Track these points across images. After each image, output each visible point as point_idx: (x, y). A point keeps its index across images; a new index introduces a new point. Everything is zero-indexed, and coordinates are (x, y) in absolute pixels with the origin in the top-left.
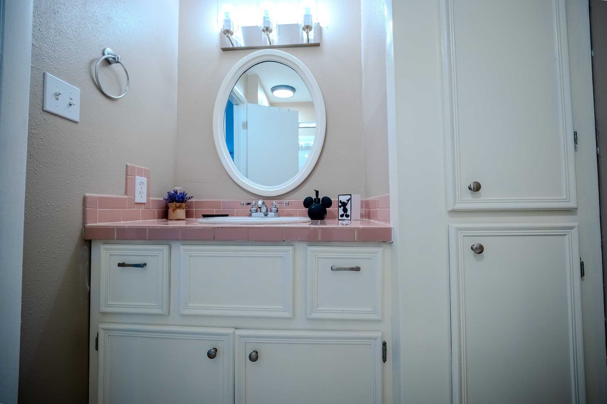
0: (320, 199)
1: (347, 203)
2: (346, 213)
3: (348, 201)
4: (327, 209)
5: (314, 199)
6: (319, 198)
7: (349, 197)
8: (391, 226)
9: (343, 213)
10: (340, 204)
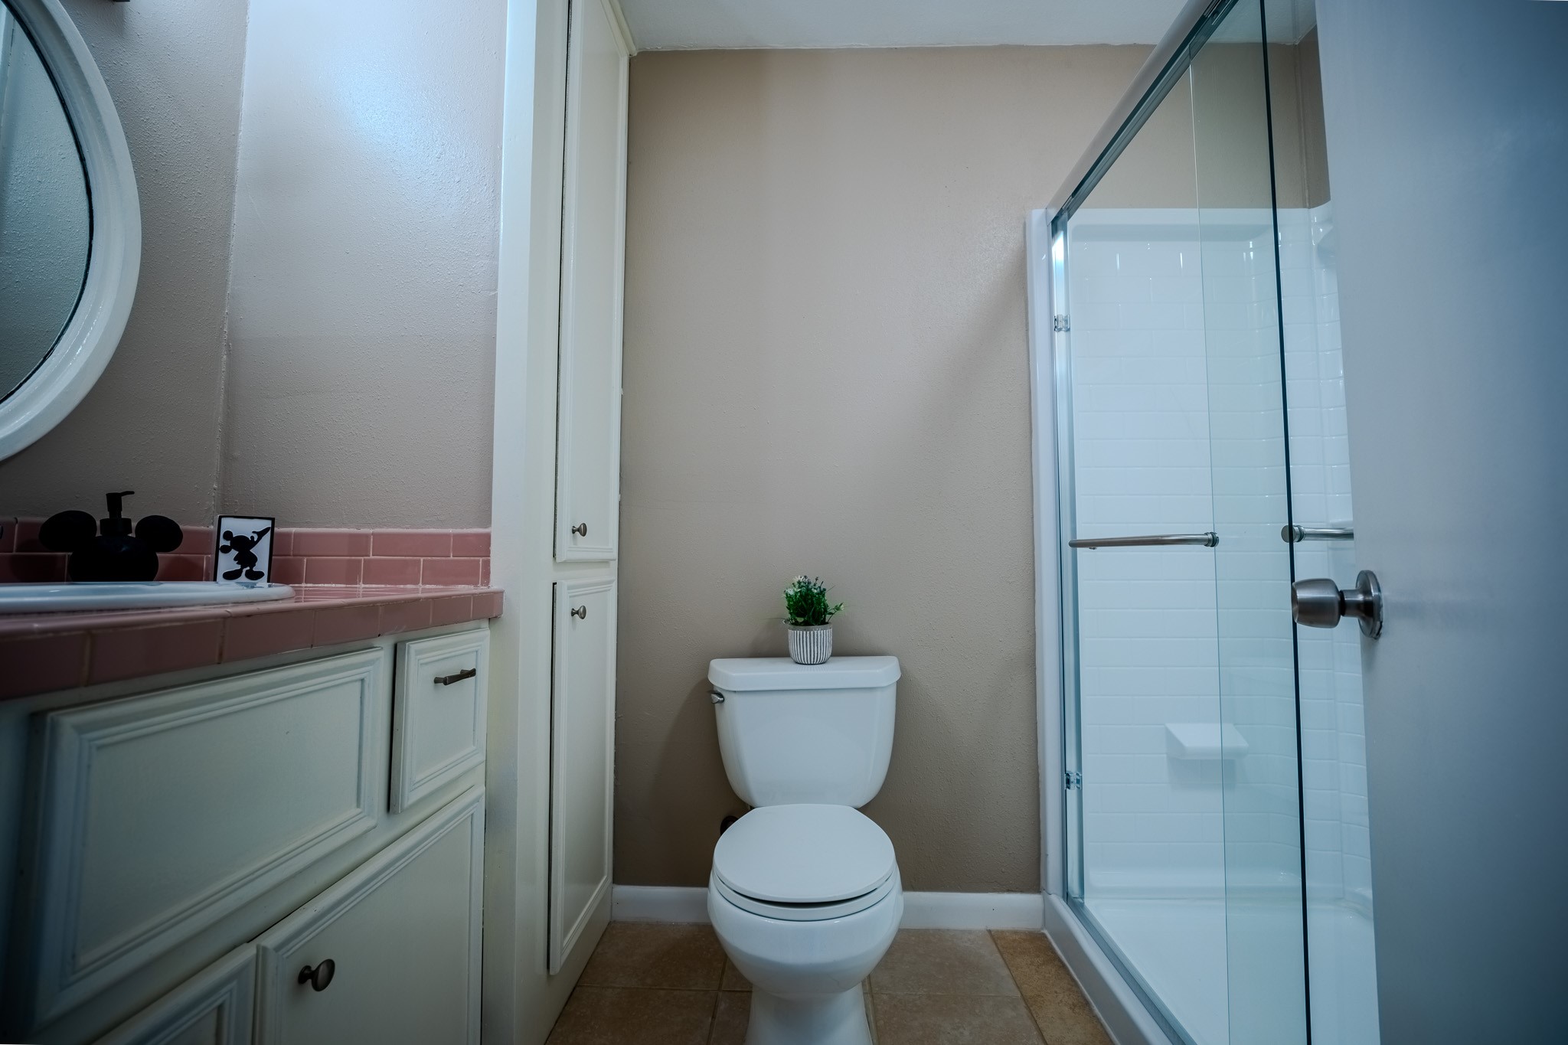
0: (129, 521)
1: (255, 540)
2: (248, 568)
3: (261, 534)
4: (158, 555)
5: (102, 521)
6: (124, 516)
7: (268, 524)
8: (495, 585)
9: (239, 567)
10: (223, 542)
